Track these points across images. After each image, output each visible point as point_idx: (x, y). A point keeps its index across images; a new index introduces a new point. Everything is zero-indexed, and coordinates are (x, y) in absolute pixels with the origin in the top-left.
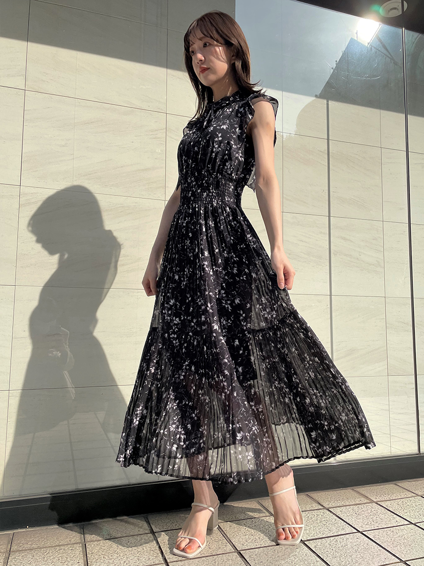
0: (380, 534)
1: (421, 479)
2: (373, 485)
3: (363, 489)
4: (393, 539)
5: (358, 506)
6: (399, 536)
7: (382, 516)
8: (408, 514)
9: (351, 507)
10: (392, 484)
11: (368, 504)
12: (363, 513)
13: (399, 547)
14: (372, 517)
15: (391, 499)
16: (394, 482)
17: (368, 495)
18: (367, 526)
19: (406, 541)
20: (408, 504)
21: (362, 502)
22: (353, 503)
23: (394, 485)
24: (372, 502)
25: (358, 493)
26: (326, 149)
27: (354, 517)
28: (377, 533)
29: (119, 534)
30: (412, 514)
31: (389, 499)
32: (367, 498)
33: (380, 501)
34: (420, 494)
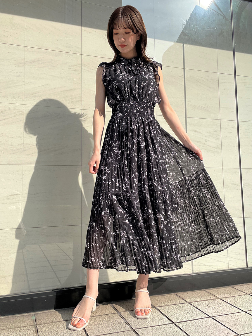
0: (224, 318)
1: (249, 284)
2: (218, 288)
3: (212, 290)
4: (232, 321)
5: (209, 301)
6: (236, 320)
7: (224, 307)
8: (241, 305)
9: (205, 301)
10: (230, 287)
11: (215, 300)
12: (212, 305)
13: (236, 326)
14: (218, 308)
15: (230, 296)
17: (215, 294)
18: (215, 313)
19: (240, 322)
20: (241, 299)
21: (211, 299)
22: (205, 299)
23: (232, 288)
24: (218, 298)
25: (209, 293)
26: (183, 75)
27: (206, 308)
28: (222, 318)
29: (58, 320)
30: (244, 306)
31: (229, 296)
32: (214, 296)
33: (223, 298)
34: (248, 293)
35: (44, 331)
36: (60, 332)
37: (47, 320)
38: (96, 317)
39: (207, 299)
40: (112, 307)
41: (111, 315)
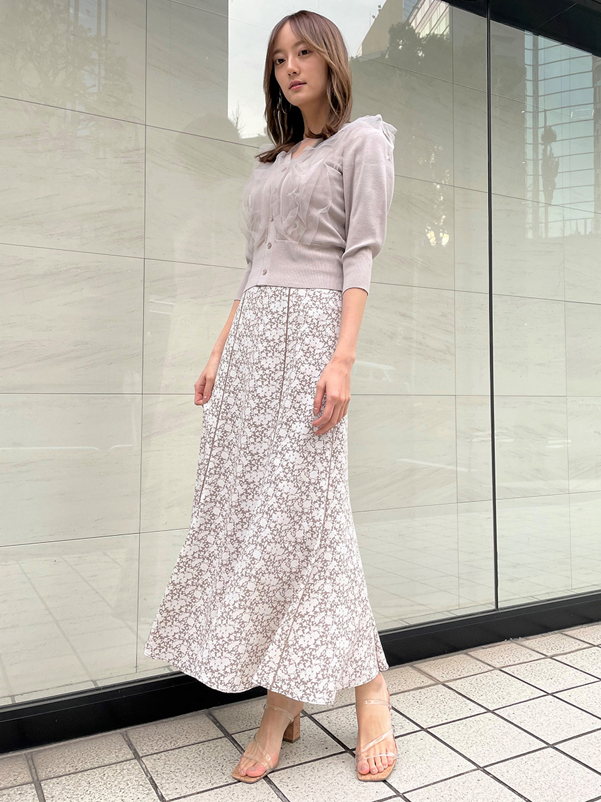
0: (450, 730)
1: (499, 643)
2: (438, 657)
3: (426, 663)
4: (467, 736)
5: (420, 690)
6: (474, 732)
7: (451, 704)
8: (484, 697)
9: (411, 692)
10: (462, 653)
11: (432, 687)
12: (426, 700)
13: (474, 747)
14: (438, 706)
15: (462, 676)
16: (465, 651)
17: (432, 673)
18: (434, 720)
19: (483, 737)
20: (484, 682)
21: (426, 685)
22: (413, 688)
23: (465, 656)
24: (437, 683)
25: (420, 671)
27: (415, 708)
28: (446, 730)
29: (88, 764)
30: (489, 697)
31: (459, 677)
32: (430, 677)
33: (448, 681)
34: (498, 666)
35: (59, 794)
36: (97, 796)
37: (62, 765)
38: (177, 750)
39: (416, 687)
40: (212, 723)
41: (211, 744)
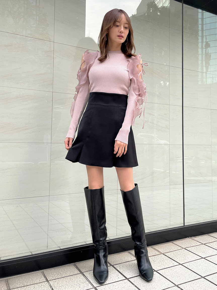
0: (165, 271)
1: (185, 239)
2: (162, 244)
3: (157, 246)
4: (172, 274)
5: (154, 256)
6: (174, 272)
7: (166, 261)
8: (179, 259)
9: (151, 257)
11: (159, 255)
12: (157, 260)
13: (174, 278)
14: (161, 262)
16: (172, 242)
17: (159, 250)
18: (159, 267)
19: (178, 274)
20: (178, 253)
21: (157, 254)
22: (152, 255)
23: (172, 244)
24: (161, 253)
25: (155, 249)
29: (29, 283)
30: (181, 259)
31: (169, 251)
33: (165, 253)
34: (184, 247)
37: (19, 284)
38: (62, 278)
40: (76, 268)
41: (75, 276)
